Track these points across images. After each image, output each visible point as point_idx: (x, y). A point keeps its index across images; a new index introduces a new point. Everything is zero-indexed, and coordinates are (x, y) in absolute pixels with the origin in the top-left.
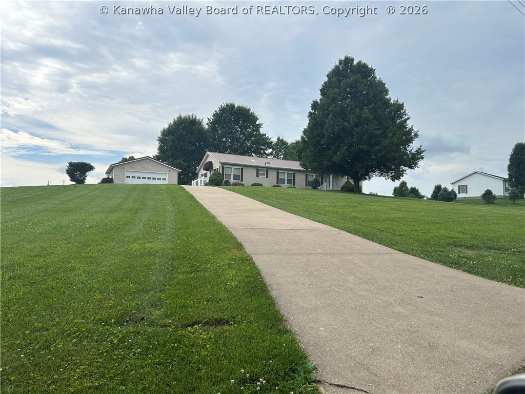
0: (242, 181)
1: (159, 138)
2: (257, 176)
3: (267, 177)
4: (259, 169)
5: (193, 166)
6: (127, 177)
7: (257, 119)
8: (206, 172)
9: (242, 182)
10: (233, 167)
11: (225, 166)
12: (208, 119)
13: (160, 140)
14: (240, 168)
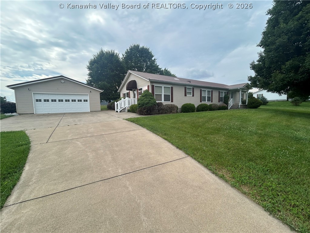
0: (172, 101)
1: (88, 66)
2: (186, 95)
3: (193, 96)
4: (187, 87)
5: (114, 86)
6: (37, 101)
7: (153, 56)
8: (128, 91)
9: (172, 103)
10: (163, 86)
11: (155, 85)
12: (123, 55)
13: (89, 68)
14: (170, 86)
